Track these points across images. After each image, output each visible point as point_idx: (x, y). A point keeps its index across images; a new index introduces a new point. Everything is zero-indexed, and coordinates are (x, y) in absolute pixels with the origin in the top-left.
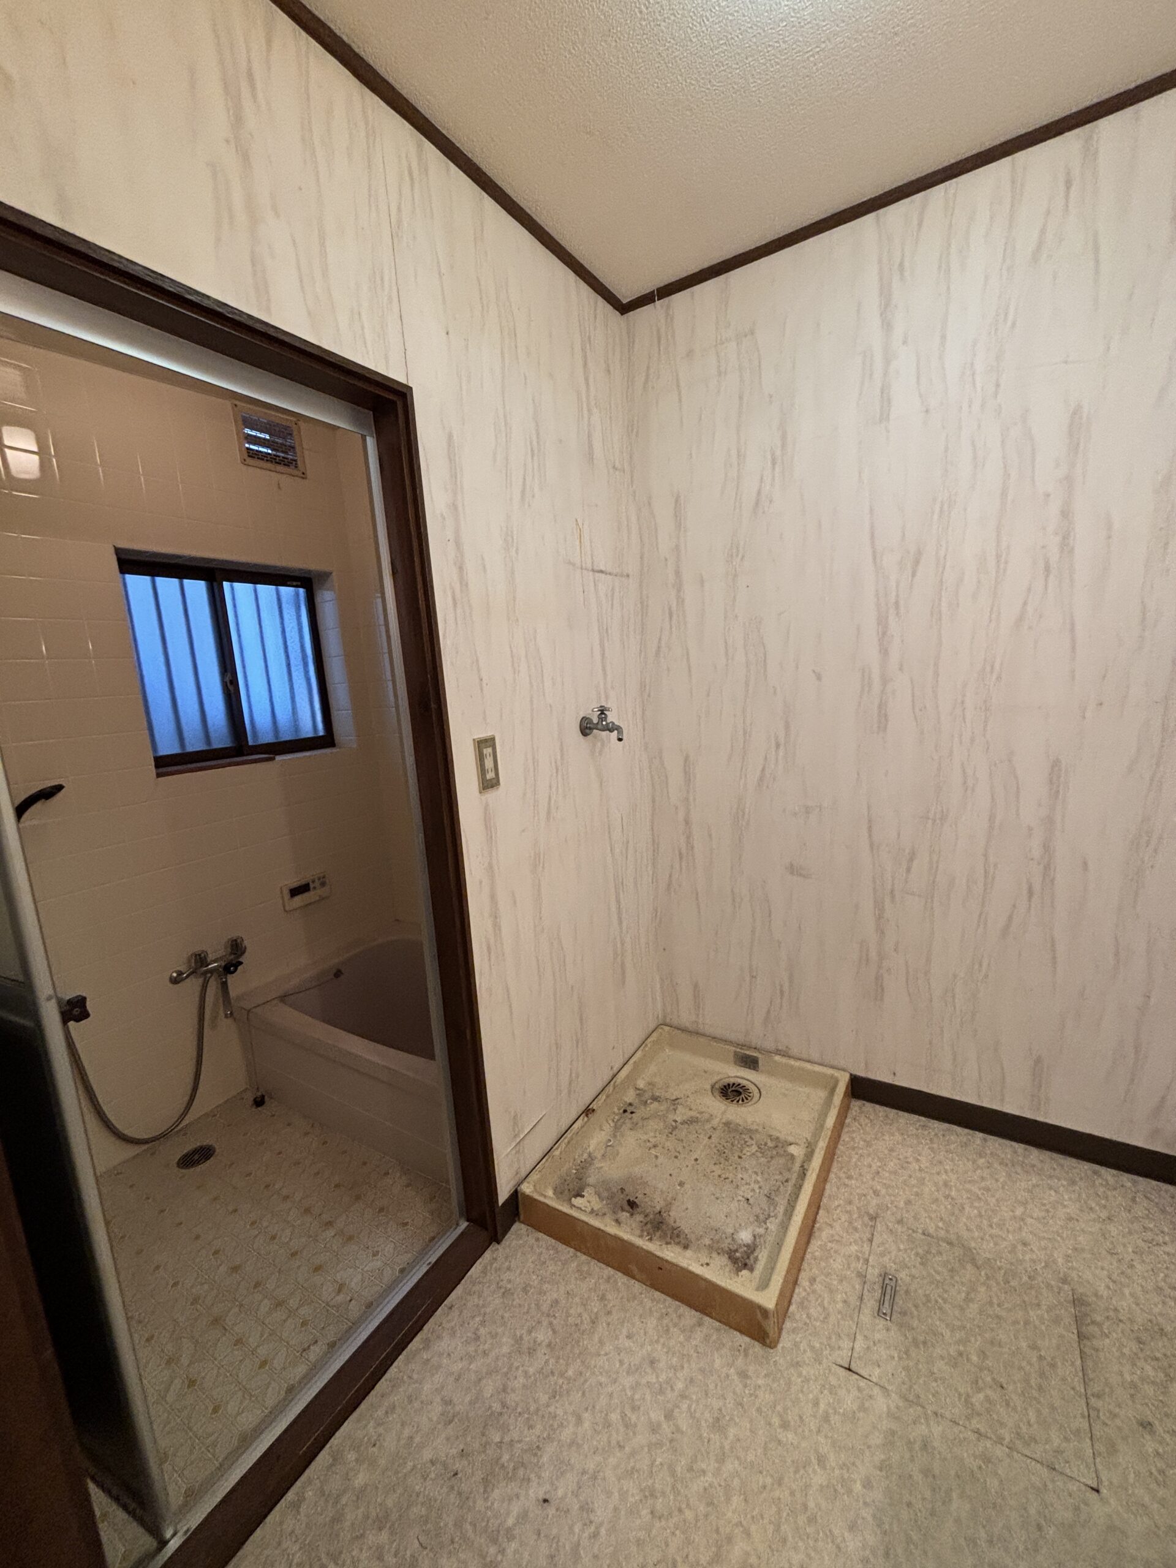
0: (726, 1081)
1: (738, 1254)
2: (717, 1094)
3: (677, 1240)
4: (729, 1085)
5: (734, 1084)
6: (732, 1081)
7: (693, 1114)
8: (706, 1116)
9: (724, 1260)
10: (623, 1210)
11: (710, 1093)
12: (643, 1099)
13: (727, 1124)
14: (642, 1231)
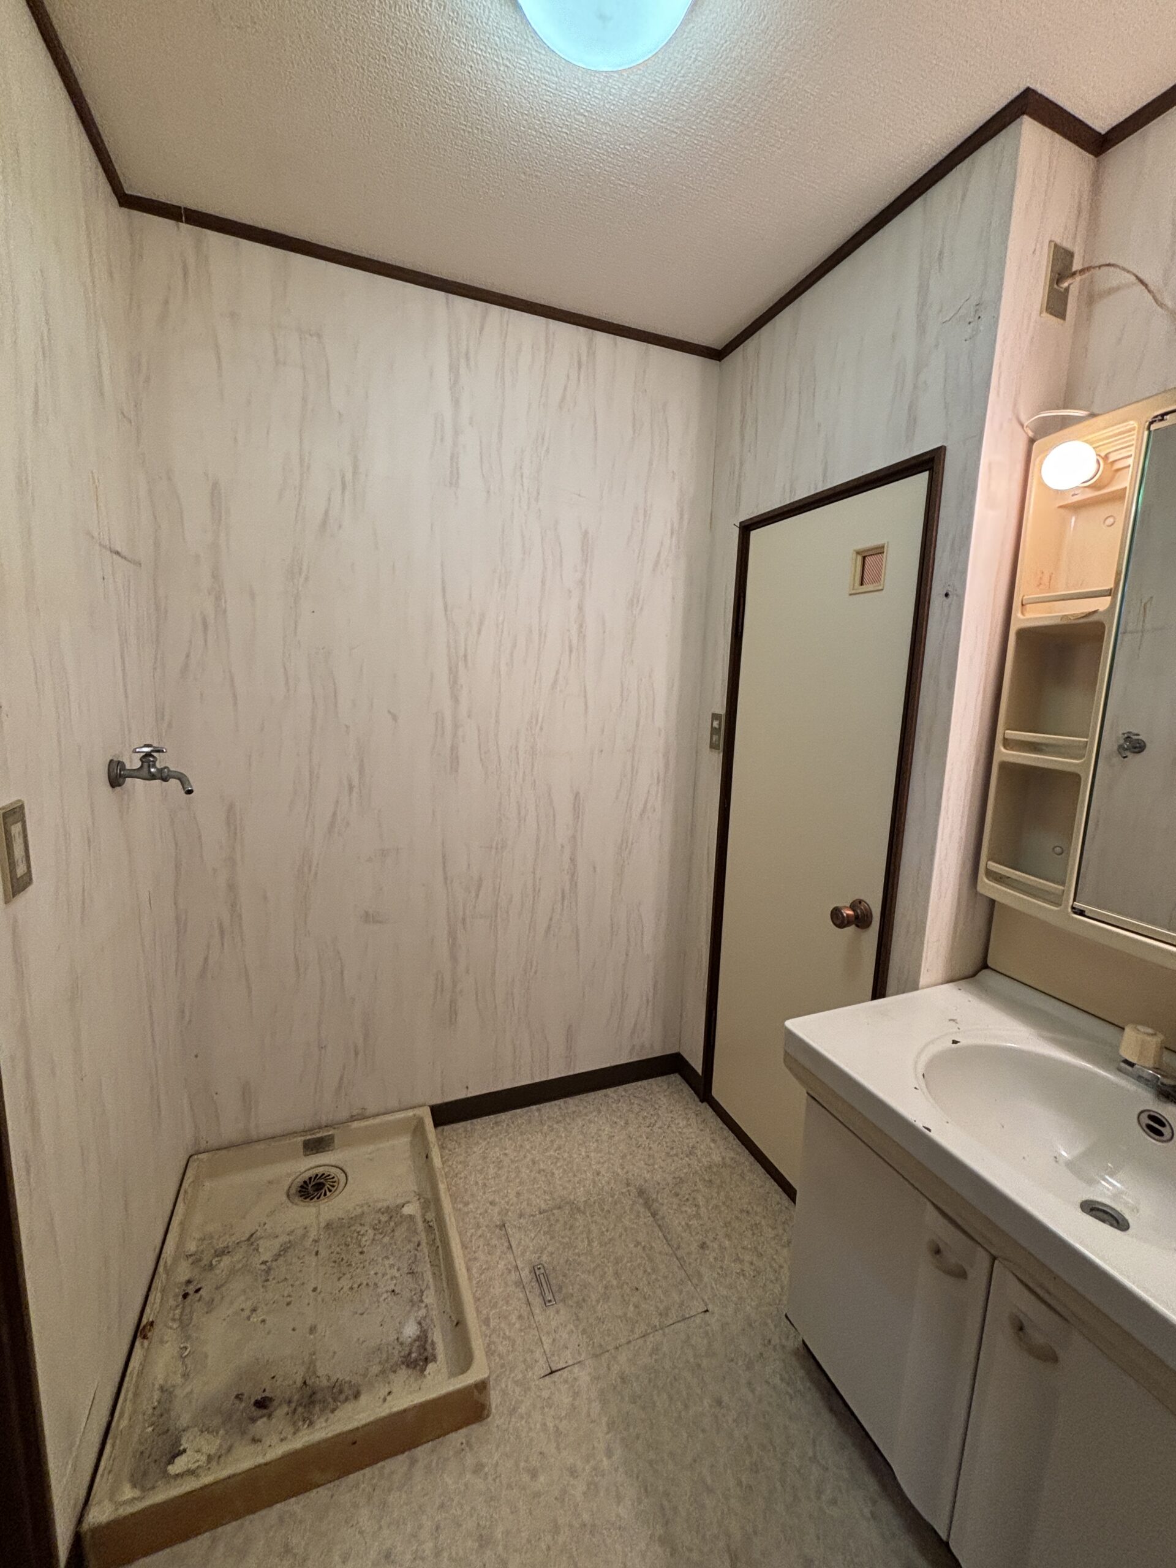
0: (299, 1181)
1: (414, 1355)
2: (297, 1200)
3: (342, 1397)
4: (305, 1182)
5: (310, 1178)
6: (307, 1175)
7: (284, 1238)
8: (300, 1232)
9: (403, 1372)
10: (253, 1420)
11: (290, 1205)
12: (205, 1262)
13: (328, 1226)
14: (294, 1424)
